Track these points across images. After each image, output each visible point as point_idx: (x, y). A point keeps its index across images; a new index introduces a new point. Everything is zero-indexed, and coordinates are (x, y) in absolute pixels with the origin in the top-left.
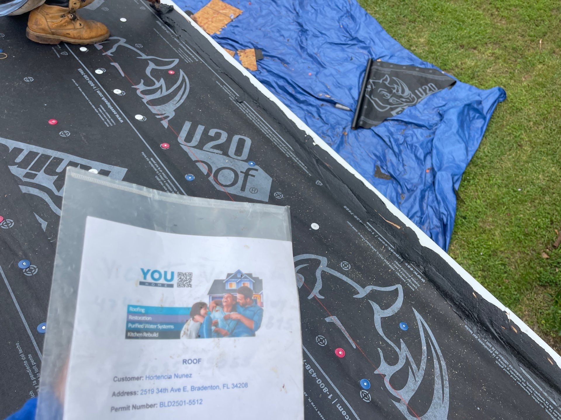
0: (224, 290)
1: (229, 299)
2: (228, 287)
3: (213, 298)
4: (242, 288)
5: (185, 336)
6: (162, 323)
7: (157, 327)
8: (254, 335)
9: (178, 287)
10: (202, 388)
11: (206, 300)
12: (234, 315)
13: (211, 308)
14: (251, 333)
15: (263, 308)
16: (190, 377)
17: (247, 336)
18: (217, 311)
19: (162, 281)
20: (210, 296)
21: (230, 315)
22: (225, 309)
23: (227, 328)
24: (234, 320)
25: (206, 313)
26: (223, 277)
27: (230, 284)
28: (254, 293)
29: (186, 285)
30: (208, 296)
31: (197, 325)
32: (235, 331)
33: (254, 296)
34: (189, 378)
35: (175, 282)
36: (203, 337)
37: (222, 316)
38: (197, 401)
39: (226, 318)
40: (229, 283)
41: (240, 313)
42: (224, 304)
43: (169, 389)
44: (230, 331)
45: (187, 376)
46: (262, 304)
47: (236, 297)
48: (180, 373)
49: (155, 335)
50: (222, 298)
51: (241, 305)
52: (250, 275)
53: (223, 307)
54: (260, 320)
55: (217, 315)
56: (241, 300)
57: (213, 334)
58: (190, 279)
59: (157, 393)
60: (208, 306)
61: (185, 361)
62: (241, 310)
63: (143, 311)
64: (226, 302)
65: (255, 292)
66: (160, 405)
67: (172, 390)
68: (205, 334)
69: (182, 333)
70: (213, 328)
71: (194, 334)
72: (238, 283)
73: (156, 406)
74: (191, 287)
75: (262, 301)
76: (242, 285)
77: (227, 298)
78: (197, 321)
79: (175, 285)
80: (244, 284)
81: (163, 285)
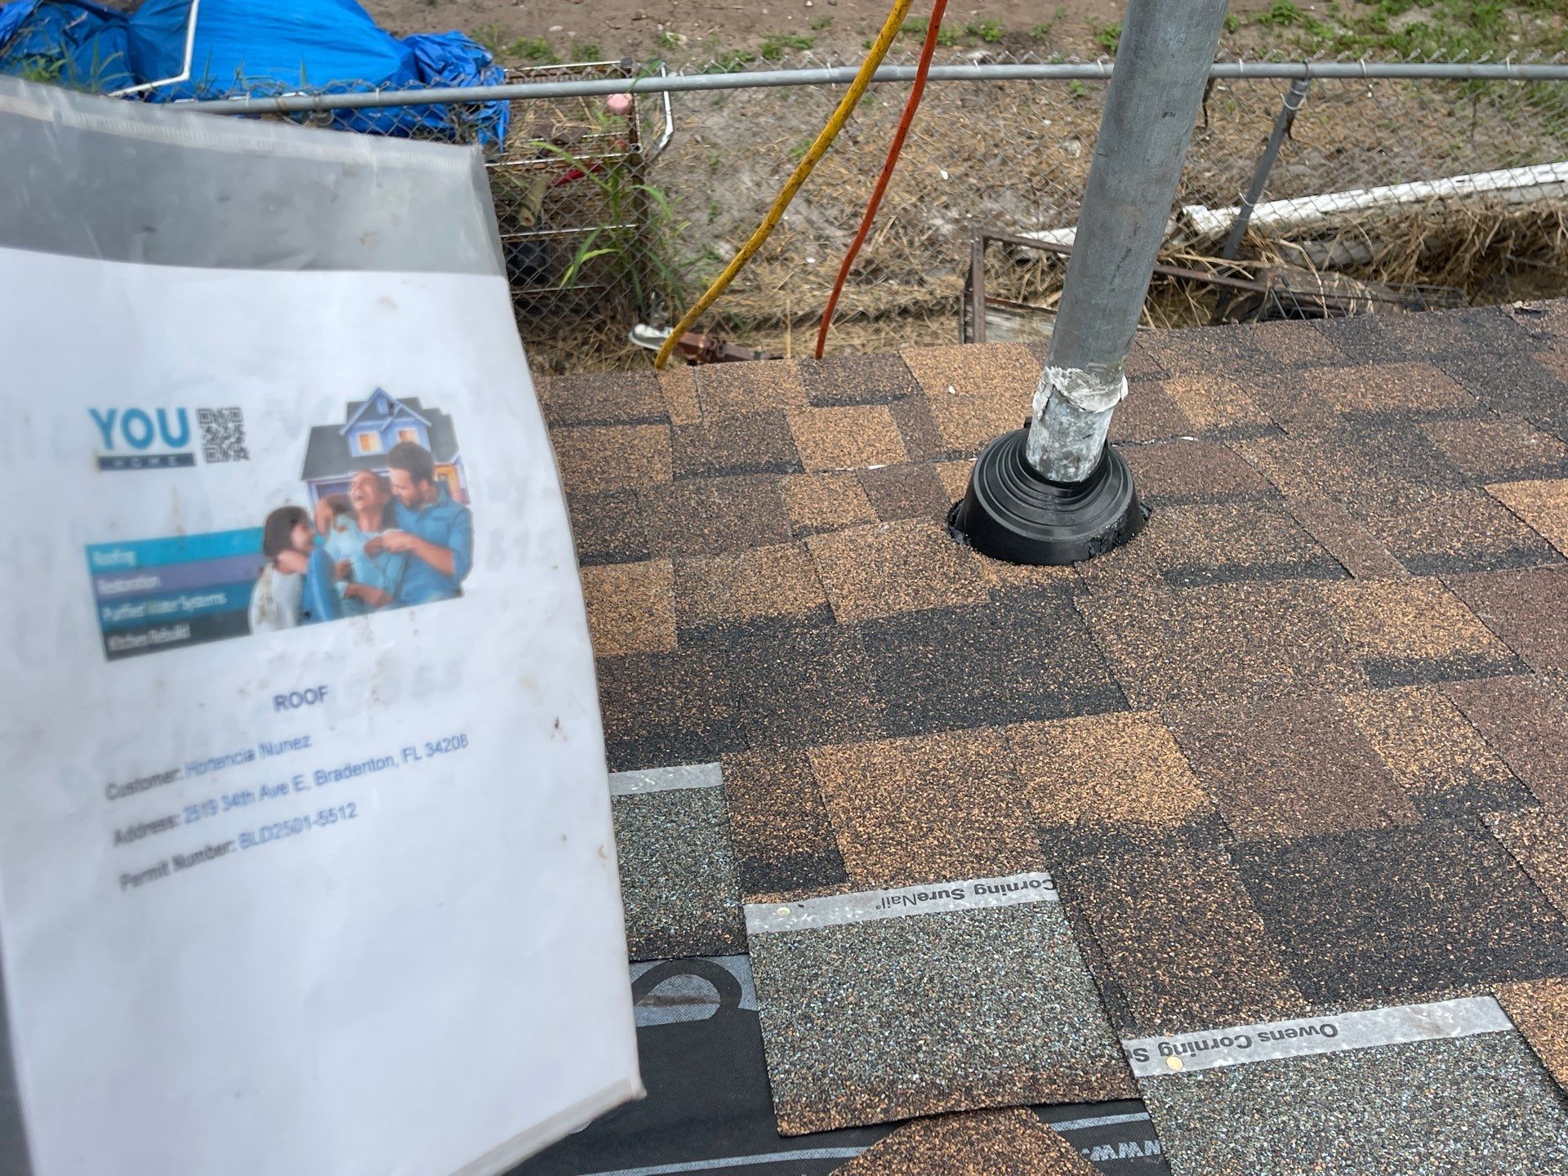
0: (349, 462)
1: (368, 489)
2: (357, 449)
3: (322, 490)
4: (398, 447)
5: (265, 624)
6: (191, 592)
7: (180, 606)
8: (458, 593)
9: (208, 462)
10: (347, 773)
11: (302, 498)
12: (393, 538)
13: (321, 525)
14: (451, 587)
15: (469, 506)
16: (306, 746)
17: (441, 599)
18: (343, 529)
19: (158, 447)
20: (310, 483)
21: (381, 539)
22: (364, 522)
23: (380, 582)
24: (397, 553)
25: (310, 542)
26: (336, 416)
27: (361, 436)
28: (436, 463)
29: (232, 453)
30: (303, 485)
31: (293, 579)
32: (407, 588)
33: (437, 471)
34: (305, 750)
35: (196, 445)
36: (318, 620)
37: (359, 546)
38: (341, 809)
39: (373, 551)
40: (358, 434)
41: (407, 532)
42: (358, 505)
43: (257, 793)
44: (392, 591)
45: (297, 744)
46: (463, 493)
47: (387, 481)
48: (276, 739)
49: (181, 632)
50: (345, 485)
51: (408, 504)
52: (413, 403)
53: (355, 517)
54: (468, 544)
55: (345, 544)
56: (403, 488)
57: (345, 605)
58: (239, 430)
59: (227, 809)
60: (311, 516)
61: (280, 702)
62: (409, 518)
63: (130, 558)
64: (360, 498)
65: (440, 459)
66: (243, 841)
67: (265, 792)
68: (320, 608)
69: (254, 614)
70: (341, 586)
71: (289, 615)
72: (384, 433)
73: (231, 847)
74: (246, 457)
75: (462, 485)
76: (399, 440)
77: (361, 486)
78: (290, 572)
79: (199, 457)
80: (401, 433)
81: (164, 461)
